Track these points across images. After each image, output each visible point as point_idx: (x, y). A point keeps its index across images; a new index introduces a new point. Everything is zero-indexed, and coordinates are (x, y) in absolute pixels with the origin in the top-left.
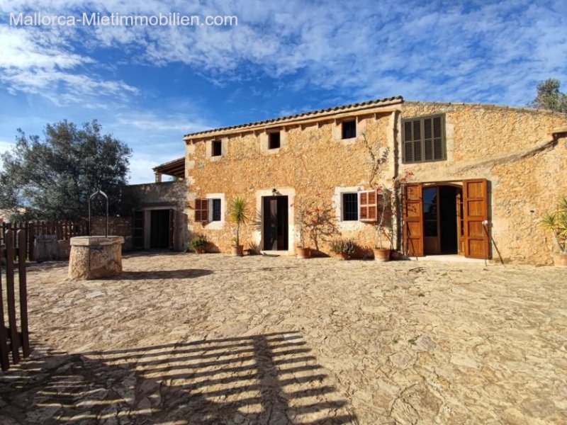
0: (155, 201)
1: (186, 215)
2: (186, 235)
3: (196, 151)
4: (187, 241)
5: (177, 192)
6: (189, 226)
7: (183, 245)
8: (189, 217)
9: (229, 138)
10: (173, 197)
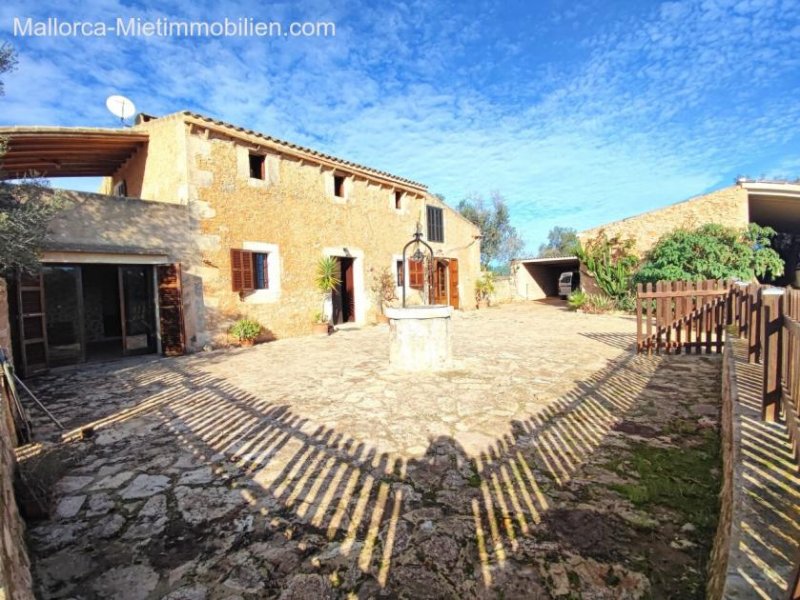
0: (85, 241)
1: (198, 279)
2: (201, 318)
3: (213, 153)
4: (201, 331)
5: (166, 227)
6: (205, 299)
7: (194, 339)
8: (204, 281)
9: (282, 159)
10: (155, 236)
